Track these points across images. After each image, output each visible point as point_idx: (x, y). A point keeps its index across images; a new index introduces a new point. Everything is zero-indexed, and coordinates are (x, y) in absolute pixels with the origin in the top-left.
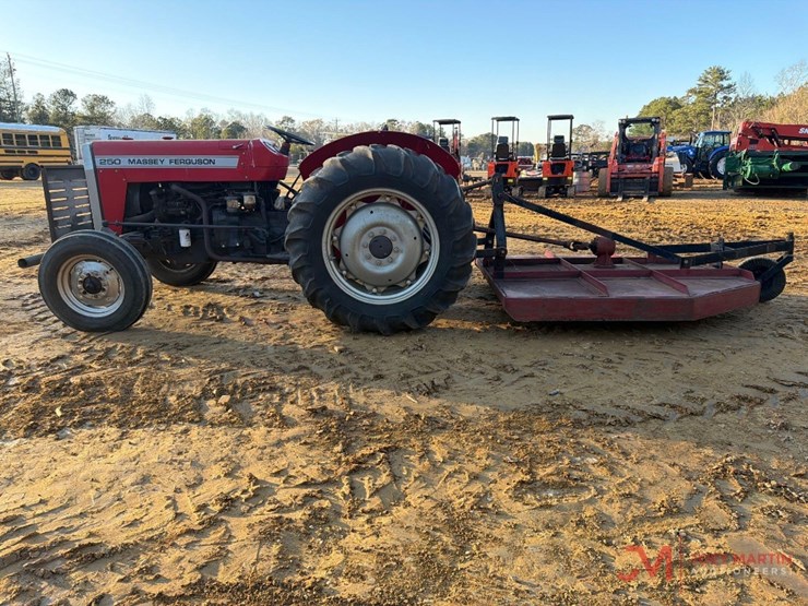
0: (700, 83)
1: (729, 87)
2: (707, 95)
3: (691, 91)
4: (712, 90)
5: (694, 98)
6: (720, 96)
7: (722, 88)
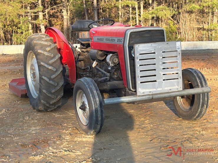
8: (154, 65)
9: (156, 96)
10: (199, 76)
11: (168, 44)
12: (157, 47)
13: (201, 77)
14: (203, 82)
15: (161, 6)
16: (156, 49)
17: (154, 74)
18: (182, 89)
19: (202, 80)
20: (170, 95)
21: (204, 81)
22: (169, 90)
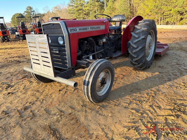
0: (27, 10)
1: (34, 11)
2: (29, 13)
3: (25, 12)
4: (30, 12)
5: (26, 14)
6: (32, 13)
7: (32, 11)
9: (42, 75)
22: (47, 74)
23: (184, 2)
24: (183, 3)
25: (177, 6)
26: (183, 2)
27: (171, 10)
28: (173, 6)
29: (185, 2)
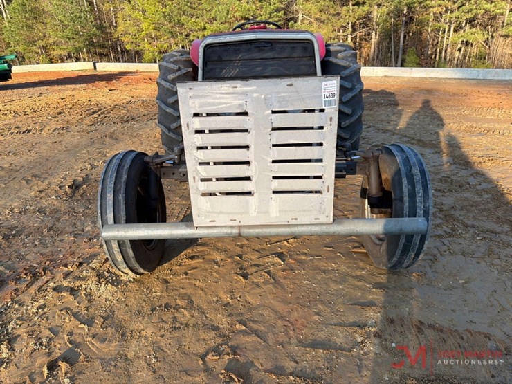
8: (244, 150)
9: (251, 231)
10: (412, 175)
11: (291, 85)
12: (255, 95)
13: (418, 177)
14: (419, 193)
15: (474, 30)
16: (249, 100)
17: (246, 175)
18: (332, 220)
19: (419, 187)
20: (292, 232)
21: (421, 191)
22: (290, 220)
23: (228, 11)
24: (228, 14)
25: (215, 20)
26: (226, 11)
27: (205, 28)
28: (206, 19)
29: (230, 12)
